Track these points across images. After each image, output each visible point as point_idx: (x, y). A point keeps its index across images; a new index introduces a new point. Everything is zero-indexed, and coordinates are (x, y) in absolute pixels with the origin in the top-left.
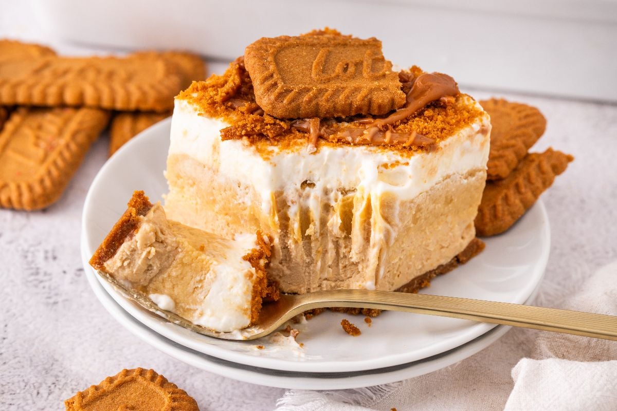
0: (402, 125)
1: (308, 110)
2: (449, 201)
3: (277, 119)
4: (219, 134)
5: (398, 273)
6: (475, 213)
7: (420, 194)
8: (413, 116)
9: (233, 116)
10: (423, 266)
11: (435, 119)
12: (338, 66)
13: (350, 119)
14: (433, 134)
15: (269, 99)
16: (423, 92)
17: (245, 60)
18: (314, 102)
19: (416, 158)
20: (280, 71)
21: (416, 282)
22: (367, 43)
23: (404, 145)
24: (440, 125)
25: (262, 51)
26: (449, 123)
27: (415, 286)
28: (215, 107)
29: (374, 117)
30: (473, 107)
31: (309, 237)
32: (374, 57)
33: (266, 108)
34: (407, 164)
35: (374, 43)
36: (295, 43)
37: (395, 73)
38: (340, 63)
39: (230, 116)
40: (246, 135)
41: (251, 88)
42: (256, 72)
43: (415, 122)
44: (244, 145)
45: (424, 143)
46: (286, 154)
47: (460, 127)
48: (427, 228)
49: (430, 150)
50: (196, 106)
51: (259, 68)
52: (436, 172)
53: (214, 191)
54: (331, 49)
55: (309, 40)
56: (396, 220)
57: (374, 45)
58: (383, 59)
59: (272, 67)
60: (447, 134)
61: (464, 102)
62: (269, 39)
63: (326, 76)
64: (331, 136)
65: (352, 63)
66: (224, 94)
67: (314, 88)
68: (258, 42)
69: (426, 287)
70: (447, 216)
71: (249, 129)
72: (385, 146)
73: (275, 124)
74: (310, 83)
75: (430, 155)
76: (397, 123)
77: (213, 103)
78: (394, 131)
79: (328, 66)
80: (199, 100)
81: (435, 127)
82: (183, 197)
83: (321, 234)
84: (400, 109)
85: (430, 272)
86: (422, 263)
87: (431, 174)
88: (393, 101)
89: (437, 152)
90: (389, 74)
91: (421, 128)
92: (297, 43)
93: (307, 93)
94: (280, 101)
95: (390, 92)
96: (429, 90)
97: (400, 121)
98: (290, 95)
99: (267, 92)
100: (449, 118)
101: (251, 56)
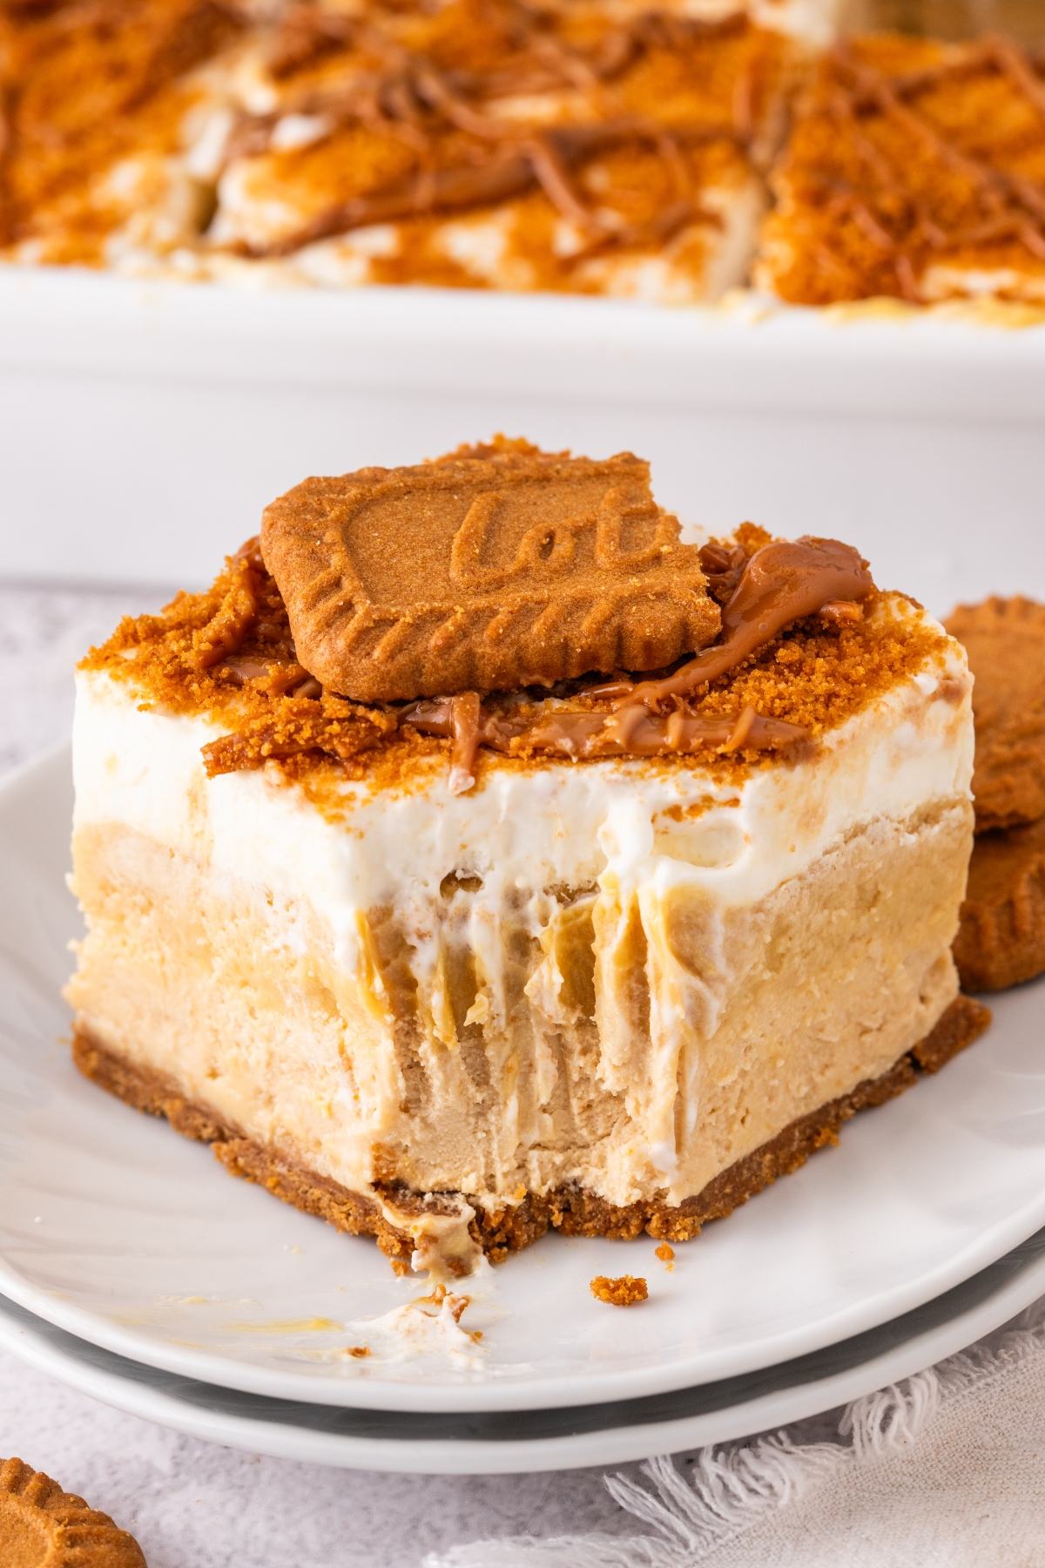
0: (715, 695)
1: (445, 673)
2: (869, 899)
3: (358, 703)
4: (201, 758)
5: (742, 1113)
6: (953, 926)
7: (782, 883)
8: (745, 665)
9: (237, 706)
10: (814, 1088)
11: (807, 669)
12: (524, 540)
13: (568, 689)
14: (804, 713)
15: (333, 651)
16: (767, 598)
17: (263, 543)
18: (459, 649)
19: (759, 784)
20: (360, 567)
21: (797, 1133)
22: (607, 471)
23: (720, 750)
24: (821, 685)
25: (308, 517)
26: (847, 678)
27: (796, 1145)
28: (185, 683)
29: (637, 677)
30: (916, 626)
31: (477, 1029)
32: (626, 509)
33: (326, 675)
34: (735, 802)
35: (627, 468)
36: (402, 484)
37: (689, 548)
38: (531, 533)
39: (227, 708)
40: (272, 756)
41: (283, 622)
42: (293, 577)
43: (751, 683)
44: (270, 784)
45: (777, 740)
46: (388, 801)
47: (880, 687)
48: (813, 980)
49: (797, 757)
50: (133, 685)
51: (301, 566)
52: (821, 819)
53: (204, 920)
54: (504, 494)
55: (440, 474)
56: (720, 966)
57: (627, 474)
58: (653, 513)
59: (336, 560)
60: (844, 709)
61: (888, 614)
62: (326, 479)
63: (491, 572)
64: (515, 741)
65: (566, 529)
66: (206, 646)
67: (457, 608)
68: (297, 490)
69: (827, 1145)
70: (869, 942)
71: (280, 739)
72: (668, 758)
73: (352, 718)
74: (447, 597)
75: (799, 773)
76: (701, 691)
77: (181, 674)
78: (693, 713)
79: (496, 544)
80: (141, 668)
81: (807, 692)
82: (124, 943)
83: (512, 1020)
84: (708, 650)
85: (837, 1102)
86: (811, 1080)
87: (807, 825)
88: (684, 627)
89: (817, 762)
90: (670, 553)
91: (768, 697)
92: (406, 486)
93: (439, 623)
94: (363, 653)
95: (677, 604)
96: (786, 588)
97: (707, 682)
98: (391, 635)
99: (327, 630)
100: (847, 662)
101: (278, 532)
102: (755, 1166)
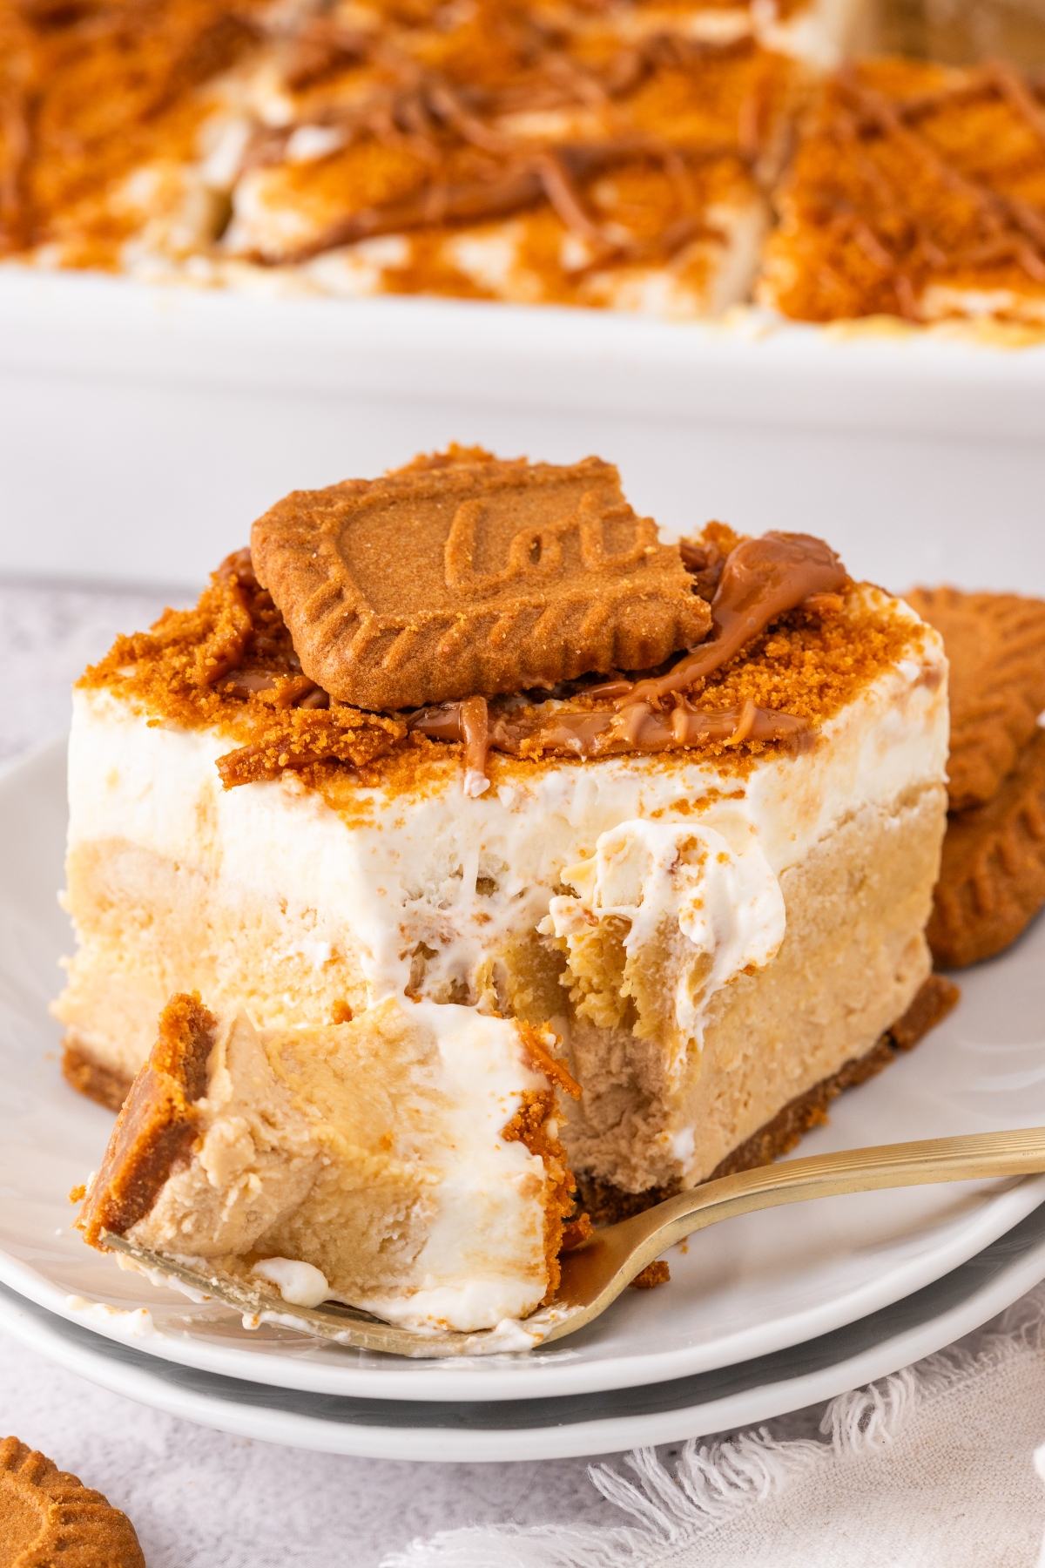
0: (712, 690)
1: (452, 679)
2: (857, 882)
3: (369, 712)
4: (215, 771)
5: (744, 1097)
6: (925, 908)
7: (783, 871)
8: (737, 659)
9: (245, 719)
11: (796, 662)
12: (513, 547)
13: (568, 691)
14: (800, 705)
15: (342, 661)
16: (752, 594)
17: (256, 558)
18: (466, 655)
19: (764, 774)
20: (358, 578)
21: (790, 1115)
22: (579, 475)
23: (727, 743)
24: (814, 679)
25: (301, 530)
26: (835, 669)
27: (789, 1126)
28: (191, 699)
29: (632, 676)
30: (892, 616)
32: (605, 512)
33: (335, 685)
34: (740, 794)
35: (598, 471)
36: (386, 495)
37: (670, 548)
39: (234, 722)
40: (289, 766)
41: (283, 635)
42: (293, 590)
43: (745, 677)
44: (288, 794)
45: (783, 730)
46: (405, 806)
47: (866, 676)
48: (807, 964)
49: (799, 747)
50: (135, 701)
51: (300, 578)
52: (819, 807)
53: (210, 932)
54: (485, 501)
55: (421, 484)
57: (598, 478)
58: (628, 515)
59: (335, 573)
60: (837, 699)
61: (863, 603)
62: (312, 493)
63: (486, 579)
64: (525, 743)
65: (550, 533)
66: (211, 662)
67: (459, 615)
68: (283, 504)
69: (819, 1124)
70: (856, 926)
71: (296, 749)
72: (675, 753)
73: (365, 727)
74: (445, 605)
75: (800, 764)
76: (698, 686)
77: (186, 690)
78: (693, 708)
79: (486, 551)
80: (143, 686)
81: (800, 684)
82: (121, 958)
84: (701, 647)
85: (825, 1083)
86: (803, 1062)
87: (807, 814)
88: (678, 627)
89: (816, 752)
90: (655, 554)
91: (764, 690)
92: (390, 496)
93: (443, 630)
94: (373, 662)
95: (668, 603)
96: (770, 583)
97: (703, 678)
98: (399, 644)
99: (334, 641)
100: (834, 654)
101: (273, 546)
102: (755, 1147)
